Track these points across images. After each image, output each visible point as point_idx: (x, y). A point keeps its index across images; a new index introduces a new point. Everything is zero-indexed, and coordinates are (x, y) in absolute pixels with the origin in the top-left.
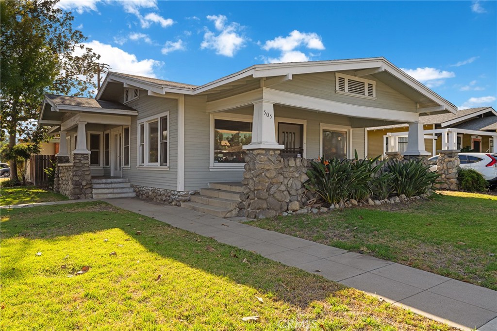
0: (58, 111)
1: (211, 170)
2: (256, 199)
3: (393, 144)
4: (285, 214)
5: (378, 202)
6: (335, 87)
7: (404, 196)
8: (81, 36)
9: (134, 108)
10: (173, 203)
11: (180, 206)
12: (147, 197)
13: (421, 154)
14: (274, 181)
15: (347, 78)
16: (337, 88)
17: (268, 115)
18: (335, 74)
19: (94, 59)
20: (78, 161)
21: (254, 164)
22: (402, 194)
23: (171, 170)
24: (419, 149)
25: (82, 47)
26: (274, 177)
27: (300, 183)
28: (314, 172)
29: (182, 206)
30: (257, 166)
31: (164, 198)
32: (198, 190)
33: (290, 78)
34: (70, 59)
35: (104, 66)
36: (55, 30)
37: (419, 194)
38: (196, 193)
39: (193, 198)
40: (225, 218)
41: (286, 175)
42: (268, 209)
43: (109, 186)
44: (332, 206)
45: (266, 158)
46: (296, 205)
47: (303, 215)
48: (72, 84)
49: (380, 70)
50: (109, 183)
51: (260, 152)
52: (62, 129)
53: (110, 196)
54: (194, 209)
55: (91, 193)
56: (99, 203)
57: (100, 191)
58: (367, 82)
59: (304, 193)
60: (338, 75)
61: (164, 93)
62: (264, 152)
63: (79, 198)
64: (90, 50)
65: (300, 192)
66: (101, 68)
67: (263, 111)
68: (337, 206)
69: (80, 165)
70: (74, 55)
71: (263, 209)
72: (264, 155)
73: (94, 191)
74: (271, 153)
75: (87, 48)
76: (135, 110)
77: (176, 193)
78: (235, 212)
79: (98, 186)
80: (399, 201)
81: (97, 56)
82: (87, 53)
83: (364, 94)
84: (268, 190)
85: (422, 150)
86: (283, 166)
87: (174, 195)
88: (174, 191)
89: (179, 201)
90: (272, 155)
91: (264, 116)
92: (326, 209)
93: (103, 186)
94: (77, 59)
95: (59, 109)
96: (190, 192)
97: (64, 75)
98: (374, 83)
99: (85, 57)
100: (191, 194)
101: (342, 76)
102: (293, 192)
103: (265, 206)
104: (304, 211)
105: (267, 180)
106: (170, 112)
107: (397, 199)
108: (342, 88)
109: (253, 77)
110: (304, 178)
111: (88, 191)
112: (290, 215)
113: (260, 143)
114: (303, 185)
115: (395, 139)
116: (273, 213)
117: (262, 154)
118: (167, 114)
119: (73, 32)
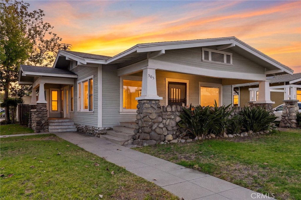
0: (25, 75)
1: (120, 114)
2: (143, 133)
3: (252, 96)
4: (162, 143)
5: (231, 136)
6: (202, 57)
7: (251, 132)
8: (49, 26)
9: (76, 73)
10: (96, 136)
11: (99, 137)
12: (83, 131)
13: (267, 103)
14: (155, 121)
15: (210, 51)
16: (203, 59)
17: (151, 77)
18: (201, 48)
19: (58, 41)
20: (39, 108)
21: (142, 110)
22: (251, 130)
23: (95, 114)
24: (266, 100)
25: (50, 33)
26: (155, 119)
27: (175, 122)
28: (185, 115)
29: (101, 137)
30: (144, 111)
31: (91, 132)
32: (112, 127)
33: (164, 52)
34: (42, 42)
35: (69, 45)
36: (33, 23)
37: (263, 130)
38: (110, 129)
39: (108, 132)
40: (123, 145)
41: (164, 117)
42: (151, 140)
43: (60, 124)
44: (196, 138)
45: (149, 106)
46: (170, 137)
47: (174, 144)
48: (44, 58)
49: (232, 46)
50: (60, 122)
51: (145, 101)
52: (33, 88)
53: (59, 131)
54: (107, 139)
55: (48, 129)
56: (50, 135)
57: (53, 127)
58: (225, 54)
59: (178, 129)
60: (203, 50)
61: (86, 64)
62: (148, 102)
63: (39, 132)
64: (55, 35)
65: (175, 128)
66: (66, 47)
67: (148, 75)
68: (200, 138)
69: (41, 110)
70: (45, 39)
71: (147, 140)
72: (148, 103)
73: (50, 127)
74: (153, 102)
75: (53, 34)
76: (76, 74)
77: (97, 129)
78: (130, 142)
79: (53, 124)
80: (248, 135)
81: (60, 39)
82: (53, 37)
83: (223, 61)
84: (151, 126)
85: (268, 100)
86: (162, 110)
87: (96, 130)
88: (96, 128)
89: (99, 134)
90: (154, 104)
91: (149, 78)
92: (191, 140)
93: (56, 124)
94: (47, 41)
95: (26, 75)
96: (106, 128)
97: (39, 52)
98: (231, 54)
99: (52, 40)
100: (107, 130)
101: (207, 50)
102: (170, 128)
103: (148, 138)
104: (175, 141)
105: (150, 121)
106: (94, 76)
107: (246, 134)
108: (207, 58)
109: (137, 52)
110: (178, 119)
111: (46, 127)
112: (166, 144)
113: (146, 96)
114: (177, 124)
115: (254, 92)
116: (154, 142)
117: (146, 103)
118: (92, 77)
119: (44, 23)
